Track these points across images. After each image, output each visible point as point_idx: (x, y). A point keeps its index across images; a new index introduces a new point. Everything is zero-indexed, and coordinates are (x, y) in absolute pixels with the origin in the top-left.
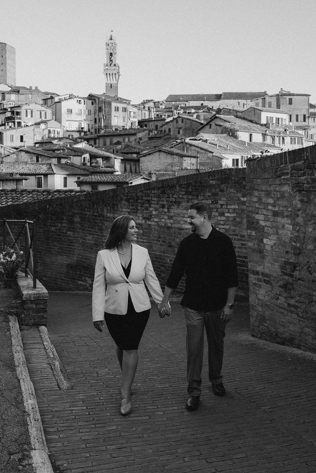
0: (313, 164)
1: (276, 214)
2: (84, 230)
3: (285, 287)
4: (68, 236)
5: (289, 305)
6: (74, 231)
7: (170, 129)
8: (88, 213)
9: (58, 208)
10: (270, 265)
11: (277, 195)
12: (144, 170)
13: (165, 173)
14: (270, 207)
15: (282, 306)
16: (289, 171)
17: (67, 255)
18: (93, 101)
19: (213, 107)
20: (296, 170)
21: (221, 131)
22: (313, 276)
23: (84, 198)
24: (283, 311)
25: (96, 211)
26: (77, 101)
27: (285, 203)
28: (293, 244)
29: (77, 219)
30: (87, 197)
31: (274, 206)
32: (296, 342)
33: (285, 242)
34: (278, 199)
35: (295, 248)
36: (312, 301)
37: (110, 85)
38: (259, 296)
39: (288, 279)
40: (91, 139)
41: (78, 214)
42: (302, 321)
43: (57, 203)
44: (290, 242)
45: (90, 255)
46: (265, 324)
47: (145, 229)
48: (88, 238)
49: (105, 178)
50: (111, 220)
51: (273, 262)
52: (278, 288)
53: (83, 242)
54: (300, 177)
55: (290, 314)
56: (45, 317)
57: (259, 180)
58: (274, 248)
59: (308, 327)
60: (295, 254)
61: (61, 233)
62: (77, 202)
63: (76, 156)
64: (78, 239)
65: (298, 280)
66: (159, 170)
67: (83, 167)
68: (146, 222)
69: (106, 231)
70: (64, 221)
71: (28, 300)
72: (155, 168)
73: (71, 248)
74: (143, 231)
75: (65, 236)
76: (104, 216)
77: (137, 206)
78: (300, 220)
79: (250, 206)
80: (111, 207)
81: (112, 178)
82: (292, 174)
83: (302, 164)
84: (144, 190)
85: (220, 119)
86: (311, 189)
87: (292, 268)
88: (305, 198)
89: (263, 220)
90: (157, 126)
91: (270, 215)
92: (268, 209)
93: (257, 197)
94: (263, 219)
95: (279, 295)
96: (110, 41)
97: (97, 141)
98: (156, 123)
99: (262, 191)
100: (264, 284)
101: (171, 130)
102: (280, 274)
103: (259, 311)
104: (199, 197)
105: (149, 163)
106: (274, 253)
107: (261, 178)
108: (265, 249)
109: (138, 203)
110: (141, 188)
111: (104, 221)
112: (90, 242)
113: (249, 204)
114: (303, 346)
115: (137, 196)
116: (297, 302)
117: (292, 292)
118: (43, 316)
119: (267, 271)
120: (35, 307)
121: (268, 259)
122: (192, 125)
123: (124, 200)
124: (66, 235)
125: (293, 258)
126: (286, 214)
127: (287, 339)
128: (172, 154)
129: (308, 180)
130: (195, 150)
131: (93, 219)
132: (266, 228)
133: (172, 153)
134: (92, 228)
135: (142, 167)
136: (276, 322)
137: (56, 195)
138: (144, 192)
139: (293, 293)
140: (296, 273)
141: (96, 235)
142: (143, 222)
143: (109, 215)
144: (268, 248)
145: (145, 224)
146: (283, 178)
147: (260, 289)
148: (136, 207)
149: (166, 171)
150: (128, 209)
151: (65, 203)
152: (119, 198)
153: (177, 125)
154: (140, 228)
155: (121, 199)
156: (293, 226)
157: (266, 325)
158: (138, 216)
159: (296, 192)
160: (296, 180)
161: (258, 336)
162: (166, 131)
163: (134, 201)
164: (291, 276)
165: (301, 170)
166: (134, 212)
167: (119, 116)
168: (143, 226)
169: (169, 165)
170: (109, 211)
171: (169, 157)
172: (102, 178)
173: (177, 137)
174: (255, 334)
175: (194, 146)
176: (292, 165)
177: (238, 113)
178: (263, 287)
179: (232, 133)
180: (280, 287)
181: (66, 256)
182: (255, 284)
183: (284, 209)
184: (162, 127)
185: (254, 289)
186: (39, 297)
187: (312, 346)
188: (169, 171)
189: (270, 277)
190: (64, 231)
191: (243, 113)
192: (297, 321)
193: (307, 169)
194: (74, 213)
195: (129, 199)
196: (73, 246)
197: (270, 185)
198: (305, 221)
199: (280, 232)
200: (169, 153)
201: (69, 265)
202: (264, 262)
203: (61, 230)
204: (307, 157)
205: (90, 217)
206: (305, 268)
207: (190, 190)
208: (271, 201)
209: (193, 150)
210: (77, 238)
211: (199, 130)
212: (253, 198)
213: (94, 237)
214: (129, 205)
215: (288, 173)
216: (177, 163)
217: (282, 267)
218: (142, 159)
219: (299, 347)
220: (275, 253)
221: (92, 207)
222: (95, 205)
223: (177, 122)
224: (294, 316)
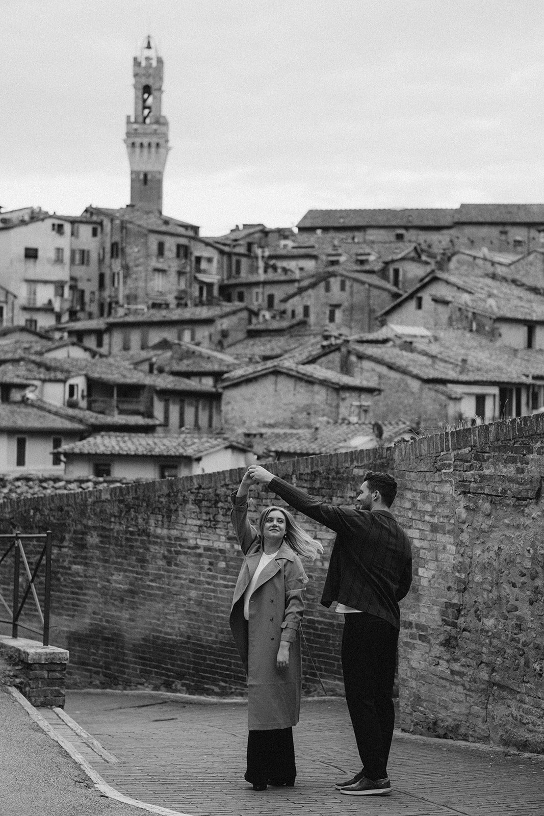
0: (483, 453)
1: (435, 528)
2: (106, 561)
3: (449, 643)
4: (71, 575)
5: (453, 672)
6: (86, 564)
7: (306, 309)
8: (117, 527)
9: (54, 516)
10: (426, 609)
11: (436, 499)
12: (234, 424)
13: (289, 431)
14: (427, 518)
15: (443, 675)
16: (452, 462)
17: (69, 613)
18: (95, 226)
19: (430, 246)
20: (461, 460)
21: (447, 316)
22: (481, 623)
23: (108, 497)
24: (443, 682)
25: (134, 523)
26: (54, 225)
27: (447, 512)
28: (457, 574)
29: (93, 539)
30: (115, 495)
31: (432, 516)
32: (462, 730)
33: (446, 573)
34: (438, 505)
35: (459, 581)
36: (482, 662)
37: (142, 177)
38: (412, 663)
39: (451, 630)
40: (89, 332)
41: (95, 528)
42: (470, 696)
43: (53, 505)
44: (453, 572)
45: (118, 614)
46: (420, 708)
47: (232, 559)
48: (114, 578)
49: (129, 444)
50: (163, 542)
51: (431, 606)
52: (438, 647)
53: (104, 587)
54: (465, 471)
55: (453, 687)
56: (62, 694)
57: (413, 474)
58: (432, 582)
59: (476, 704)
60: (459, 591)
61: (59, 567)
62: (94, 503)
63: (50, 381)
64: (94, 580)
65: (463, 631)
66: (275, 424)
67: (71, 412)
68: (233, 547)
69: (152, 564)
70: (65, 544)
71: (35, 663)
72: (261, 419)
73: (78, 600)
74: (227, 564)
75: (66, 574)
76: (150, 533)
77: (215, 515)
78: (465, 537)
79: (400, 516)
80: (163, 516)
81: (148, 444)
82: (455, 466)
83: (467, 452)
84: (230, 483)
85: (447, 283)
86: (480, 491)
87: (456, 612)
88: (471, 505)
89: (418, 539)
90: (271, 298)
91: (428, 529)
92: (424, 521)
93: (410, 500)
94: (418, 536)
95: (439, 658)
96: (147, 50)
97: (106, 338)
98: (269, 290)
99: (417, 491)
100: (420, 642)
101: (312, 311)
102: (440, 623)
103: (412, 688)
104: (334, 499)
105: (247, 403)
106: (432, 590)
107: (415, 470)
108: (420, 585)
109: (218, 508)
110: (225, 480)
111: (150, 543)
112: (118, 586)
113: (400, 512)
114: (471, 735)
115: (217, 495)
116: (463, 666)
117: (456, 651)
118: (59, 691)
119: (423, 621)
120: (46, 675)
121: (425, 600)
122: (368, 297)
123: (190, 502)
124: (69, 572)
125: (457, 596)
126: (448, 528)
127: (450, 728)
128: (310, 381)
129: (476, 477)
130: (373, 370)
131: (127, 539)
132: (422, 551)
133: (310, 379)
134: (125, 558)
135: (227, 413)
136: (435, 703)
137: (19, 487)
138: (230, 487)
139: (458, 653)
140: (461, 620)
141: (132, 572)
142: (228, 545)
143: (159, 531)
144: (424, 582)
145: (232, 550)
146: (444, 473)
147: (414, 652)
148: (214, 517)
149: (292, 427)
150: (199, 519)
151: (68, 505)
152: (181, 498)
153: (327, 297)
154: (222, 558)
155: (184, 500)
156: (457, 546)
157: (422, 709)
158: (217, 534)
159: (460, 494)
160: (460, 476)
161: (411, 730)
162: (297, 312)
163: (209, 505)
164: (454, 625)
165: (467, 462)
166: (210, 527)
167: (166, 268)
168: (227, 555)
169: (300, 410)
170: (160, 523)
171: (302, 388)
172: (122, 445)
173: (326, 331)
174: (407, 727)
175: (370, 358)
176: (455, 452)
177: (497, 265)
178: (417, 647)
179: (478, 325)
180: (441, 644)
181: (69, 615)
182: (406, 644)
183: (446, 520)
184: (285, 300)
185: (405, 651)
186: (53, 659)
187: (482, 733)
188: (300, 428)
189: (426, 630)
190: (66, 564)
191: (512, 267)
192: (463, 697)
193: (475, 460)
194: (86, 526)
195: (201, 501)
196: (85, 594)
197: (427, 483)
198: (471, 539)
199: (441, 556)
200: (301, 379)
201: (73, 633)
202: (419, 606)
203: (58, 561)
204: (475, 441)
205: (121, 535)
206: (473, 610)
207: (317, 484)
208: (428, 507)
209: (368, 371)
210: (91, 577)
211: (388, 313)
212: (405, 502)
213: (127, 577)
214: (201, 513)
215: (450, 465)
216: (322, 406)
217: (443, 613)
218: (228, 395)
219: (465, 738)
220: (434, 590)
221: (125, 514)
222: (132, 510)
223: (328, 289)
224: (460, 688)
